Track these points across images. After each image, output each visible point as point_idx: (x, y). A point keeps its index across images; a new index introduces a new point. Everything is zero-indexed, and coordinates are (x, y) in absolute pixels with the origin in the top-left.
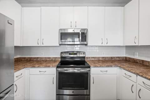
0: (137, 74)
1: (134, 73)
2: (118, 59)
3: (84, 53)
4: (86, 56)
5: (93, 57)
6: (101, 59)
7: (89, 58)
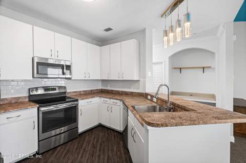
0: (110, 98)
1: (108, 98)
2: (96, 91)
3: (65, 88)
4: (67, 91)
5: (75, 92)
6: (82, 93)
7: (70, 93)
